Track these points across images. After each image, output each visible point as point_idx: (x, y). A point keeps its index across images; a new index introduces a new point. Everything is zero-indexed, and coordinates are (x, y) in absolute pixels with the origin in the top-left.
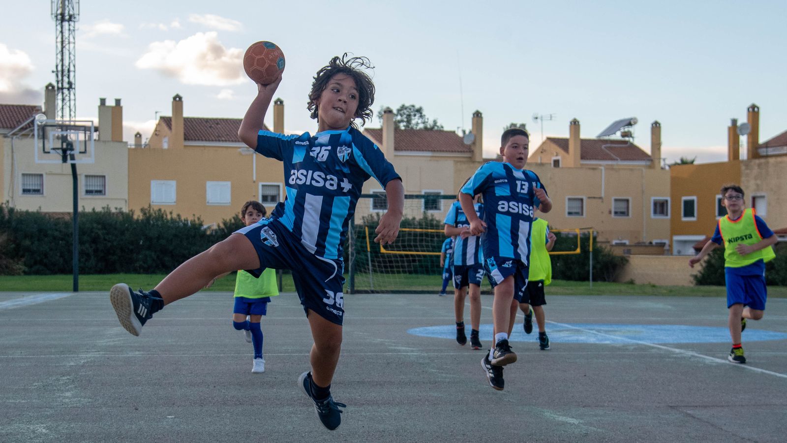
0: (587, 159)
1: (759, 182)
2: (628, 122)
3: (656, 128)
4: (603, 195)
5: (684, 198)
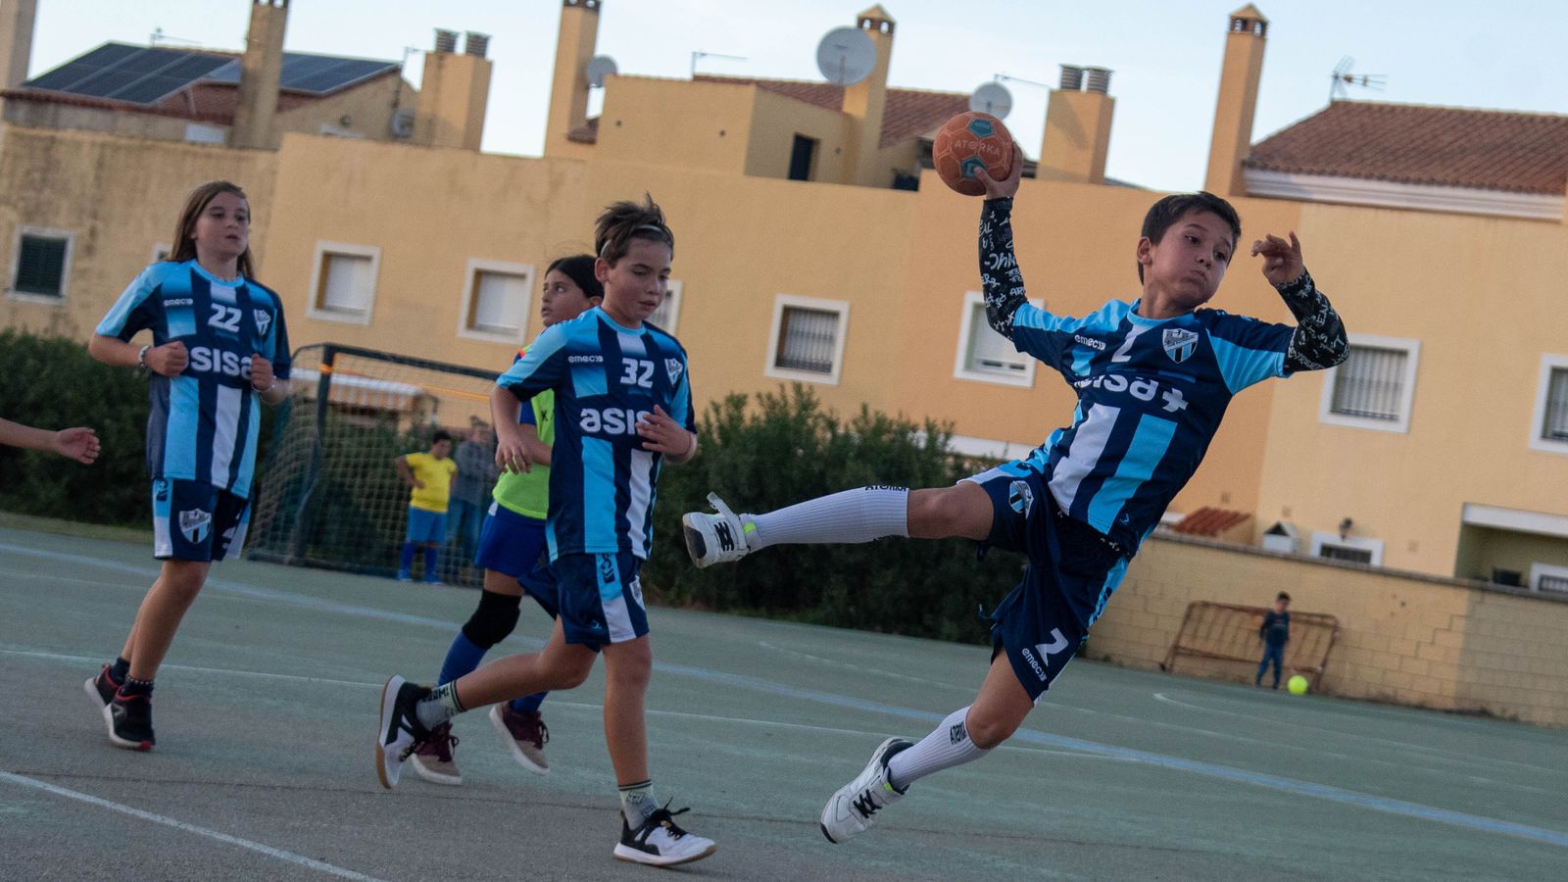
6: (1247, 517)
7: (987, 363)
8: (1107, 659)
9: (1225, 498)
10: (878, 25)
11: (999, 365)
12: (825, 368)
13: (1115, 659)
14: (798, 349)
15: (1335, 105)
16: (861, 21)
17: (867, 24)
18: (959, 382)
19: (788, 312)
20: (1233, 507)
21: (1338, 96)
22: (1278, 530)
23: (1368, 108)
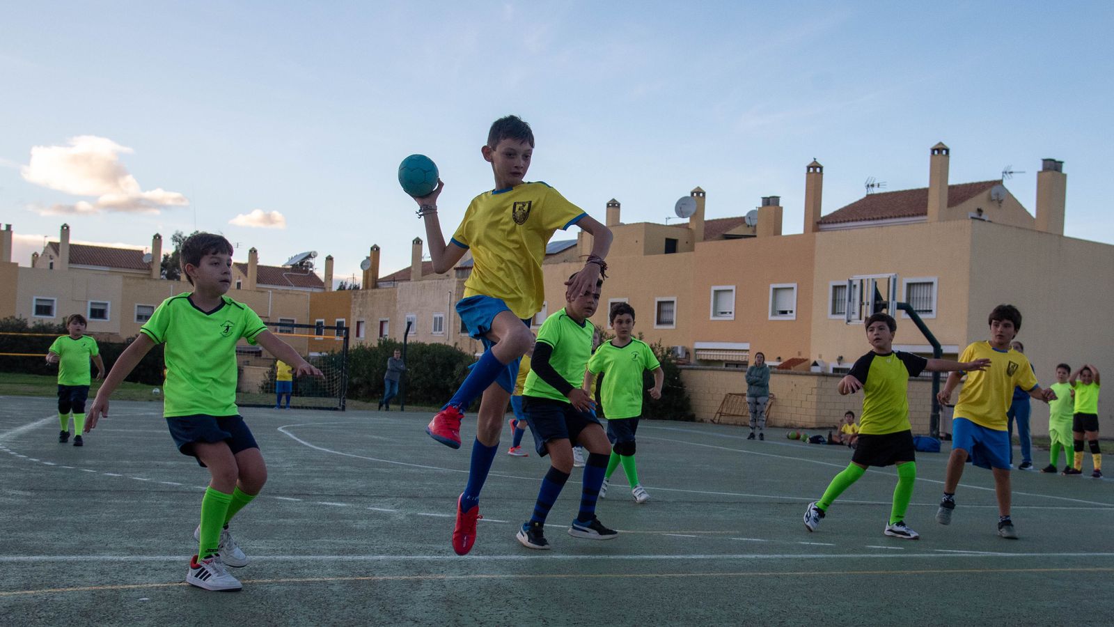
0: (264, 283)
1: (361, 309)
2: (308, 254)
3: (330, 259)
4: (269, 315)
5: (337, 320)
6: (807, 360)
7: (722, 313)
8: (702, 421)
9: (799, 354)
10: (699, 194)
11: (726, 313)
12: (671, 323)
13: (705, 420)
14: (665, 317)
15: (868, 196)
16: (692, 194)
17: (695, 194)
18: (712, 321)
19: (660, 303)
20: (803, 357)
21: (869, 193)
22: (815, 364)
23: (879, 195)
